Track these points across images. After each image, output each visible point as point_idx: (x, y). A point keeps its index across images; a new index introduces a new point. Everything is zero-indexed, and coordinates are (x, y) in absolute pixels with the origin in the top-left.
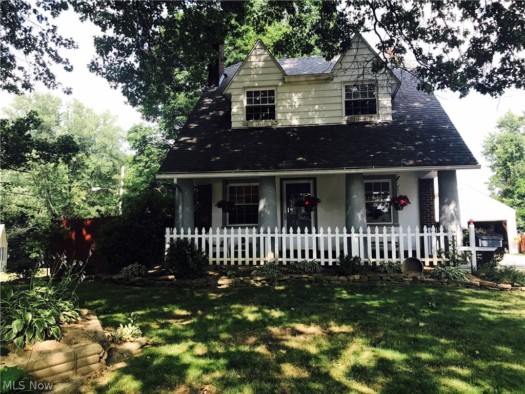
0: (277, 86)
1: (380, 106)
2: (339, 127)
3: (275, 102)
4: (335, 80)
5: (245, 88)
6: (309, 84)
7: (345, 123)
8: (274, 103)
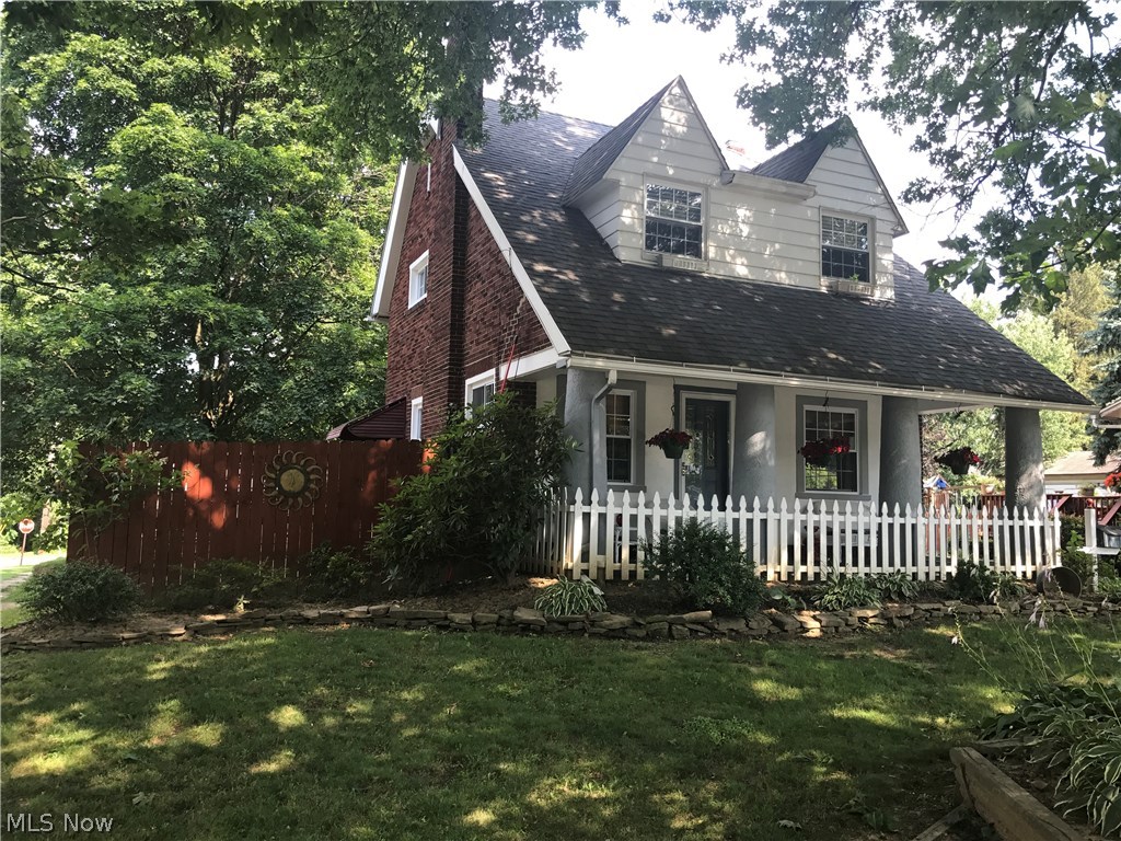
0: (707, 187)
1: (878, 268)
2: (812, 296)
3: (703, 219)
4: (809, 202)
5: (646, 175)
6: (766, 198)
7: (824, 290)
8: (699, 221)
